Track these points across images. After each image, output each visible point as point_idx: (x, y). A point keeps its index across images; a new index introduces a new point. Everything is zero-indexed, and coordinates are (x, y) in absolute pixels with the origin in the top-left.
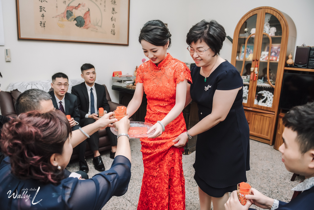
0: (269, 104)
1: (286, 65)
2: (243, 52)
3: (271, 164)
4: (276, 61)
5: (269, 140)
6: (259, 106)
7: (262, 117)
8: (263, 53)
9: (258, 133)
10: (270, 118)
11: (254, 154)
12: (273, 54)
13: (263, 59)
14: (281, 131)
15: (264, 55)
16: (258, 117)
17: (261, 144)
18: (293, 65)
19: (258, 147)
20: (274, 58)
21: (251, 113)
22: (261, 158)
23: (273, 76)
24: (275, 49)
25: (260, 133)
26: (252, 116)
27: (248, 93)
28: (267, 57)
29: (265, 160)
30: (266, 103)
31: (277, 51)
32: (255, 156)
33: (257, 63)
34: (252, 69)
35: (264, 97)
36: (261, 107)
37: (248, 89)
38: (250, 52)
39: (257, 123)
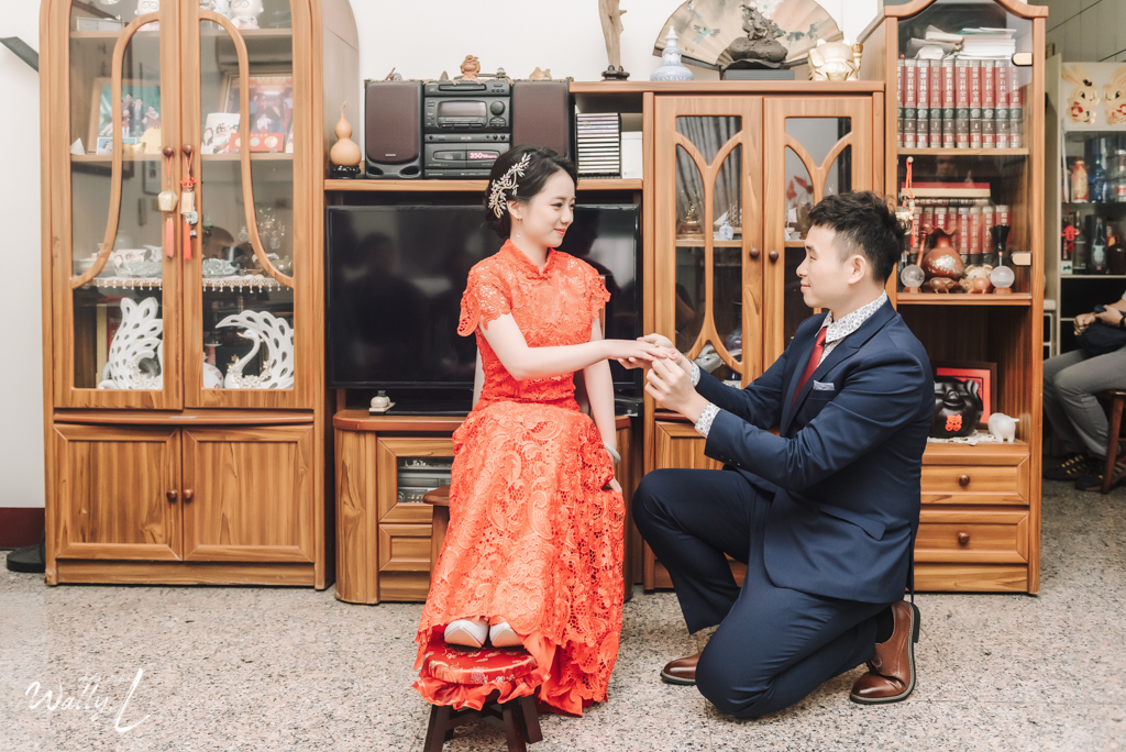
0: (278, 377)
1: (332, 171)
2: (108, 120)
3: (337, 684)
4: (283, 151)
5: (310, 565)
6: (227, 393)
7: (255, 447)
8: (214, 119)
9: (249, 541)
10: (293, 445)
11: (236, 660)
12: (263, 122)
13: (216, 151)
14: (356, 501)
15: (220, 128)
16: (232, 454)
17: (267, 597)
18: (362, 167)
19: (256, 614)
20: (273, 142)
21: (196, 438)
22: (276, 670)
23: (278, 235)
24: (270, 98)
25: (255, 536)
26: (201, 451)
27: (160, 337)
28: (233, 137)
29: (301, 671)
30: (264, 375)
31: (281, 107)
32: (244, 665)
33: (186, 169)
34: (166, 200)
35: (249, 344)
36: (242, 394)
37: (159, 315)
38: (145, 120)
39: (231, 486)
